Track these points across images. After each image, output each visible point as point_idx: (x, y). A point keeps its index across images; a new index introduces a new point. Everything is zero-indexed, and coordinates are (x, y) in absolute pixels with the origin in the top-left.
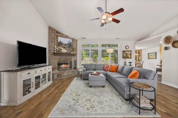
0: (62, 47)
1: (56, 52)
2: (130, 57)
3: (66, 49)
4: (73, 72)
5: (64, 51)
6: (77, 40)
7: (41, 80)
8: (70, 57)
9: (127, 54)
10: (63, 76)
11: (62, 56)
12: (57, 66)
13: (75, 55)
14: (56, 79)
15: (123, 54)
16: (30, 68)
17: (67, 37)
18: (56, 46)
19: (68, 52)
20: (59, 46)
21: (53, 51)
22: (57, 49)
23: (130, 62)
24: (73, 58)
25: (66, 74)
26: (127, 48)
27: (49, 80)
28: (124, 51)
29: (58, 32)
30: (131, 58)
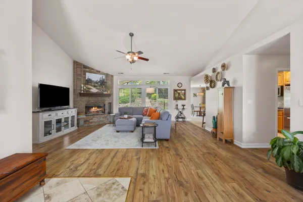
0: (91, 85)
1: (82, 92)
2: (183, 98)
3: (97, 89)
4: (106, 117)
5: (94, 90)
6: (112, 76)
7: (62, 123)
8: (102, 98)
9: (179, 94)
10: (92, 123)
11: (91, 97)
12: (84, 110)
13: (109, 95)
14: (83, 126)
15: (175, 94)
16: (50, 110)
17: (98, 72)
18: (84, 84)
19: (100, 92)
20: (88, 84)
21: (80, 91)
22: (85, 88)
23: (183, 104)
24: (107, 100)
25: (95, 119)
26: (180, 85)
27: (73, 125)
28: (175, 91)
29: (85, 67)
30: (185, 99)
